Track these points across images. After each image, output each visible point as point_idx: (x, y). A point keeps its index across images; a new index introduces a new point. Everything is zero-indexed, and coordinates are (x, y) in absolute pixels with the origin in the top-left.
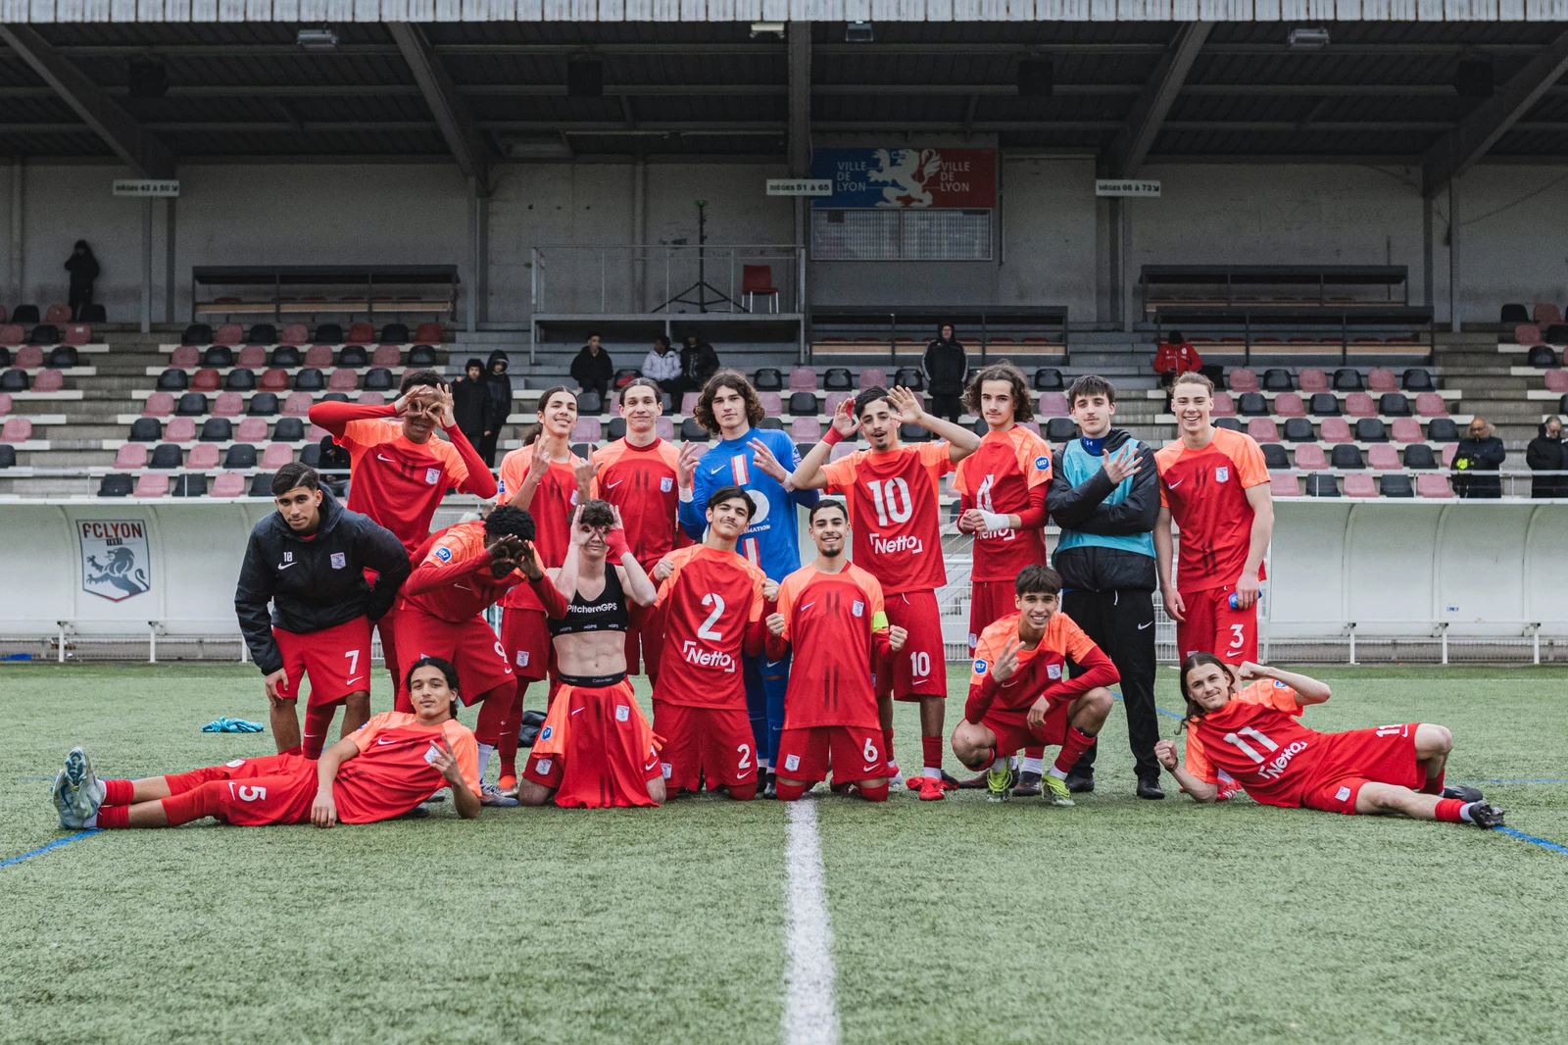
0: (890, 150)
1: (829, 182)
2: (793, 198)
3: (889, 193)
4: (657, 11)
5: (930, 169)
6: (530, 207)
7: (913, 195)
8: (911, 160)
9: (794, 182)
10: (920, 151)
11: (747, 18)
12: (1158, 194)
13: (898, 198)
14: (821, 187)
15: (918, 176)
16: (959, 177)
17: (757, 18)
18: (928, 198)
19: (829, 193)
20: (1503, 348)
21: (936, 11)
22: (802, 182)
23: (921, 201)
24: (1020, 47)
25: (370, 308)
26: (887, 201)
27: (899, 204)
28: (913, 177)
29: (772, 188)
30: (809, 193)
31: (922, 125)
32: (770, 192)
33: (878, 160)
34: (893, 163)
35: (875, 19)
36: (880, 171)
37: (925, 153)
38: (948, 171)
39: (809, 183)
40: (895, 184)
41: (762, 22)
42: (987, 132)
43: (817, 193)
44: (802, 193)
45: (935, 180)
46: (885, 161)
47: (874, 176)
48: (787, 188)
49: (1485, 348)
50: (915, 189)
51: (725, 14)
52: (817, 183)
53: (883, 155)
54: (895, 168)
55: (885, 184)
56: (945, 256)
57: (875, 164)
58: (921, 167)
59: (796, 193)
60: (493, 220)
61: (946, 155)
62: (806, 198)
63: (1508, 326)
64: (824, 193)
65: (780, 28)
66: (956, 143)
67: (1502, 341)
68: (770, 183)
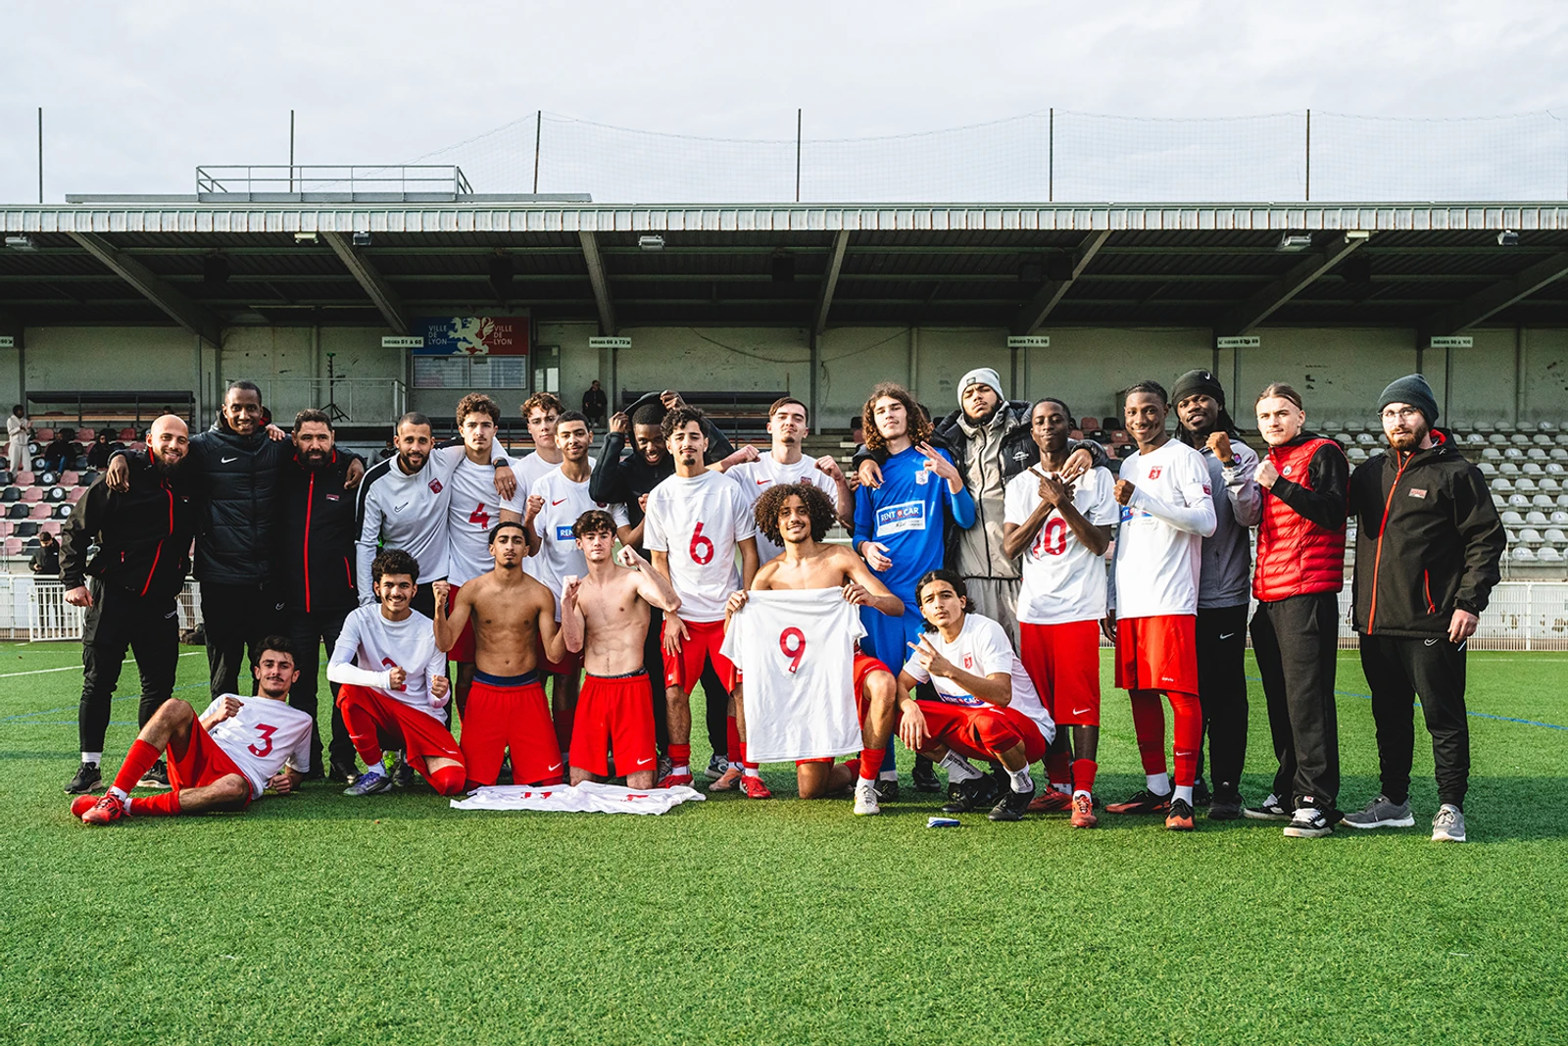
0: (461, 318)
1: (422, 339)
2: (399, 348)
3: (460, 345)
4: (234, 225)
5: (487, 330)
6: (247, 355)
7: (477, 347)
8: (475, 324)
9: (400, 339)
10: (481, 319)
11: (291, 230)
12: (629, 346)
13: (467, 349)
14: (416, 342)
15: (480, 335)
16: (506, 335)
17: (298, 230)
18: (486, 349)
19: (422, 345)
20: (843, 445)
21: (411, 224)
22: (404, 338)
23: (481, 351)
24: (490, 249)
25: (138, 418)
26: (460, 351)
27: (467, 353)
28: (477, 335)
29: (386, 342)
30: (409, 345)
31: (481, 302)
32: (384, 345)
33: (455, 324)
34: (464, 326)
35: (372, 230)
36: (456, 331)
37: (484, 320)
38: (498, 331)
39: (409, 339)
40: (465, 340)
41: (300, 232)
42: (524, 306)
43: (414, 345)
44: (404, 345)
45: (490, 337)
46: (459, 326)
47: (452, 334)
48: (395, 342)
49: (832, 444)
50: (477, 343)
51: (277, 227)
52: (414, 339)
53: (457, 321)
54: (465, 329)
55: (459, 340)
56: (502, 386)
57: (452, 327)
58: (482, 328)
59: (400, 345)
60: (224, 363)
61: (497, 321)
62: (408, 349)
63: (852, 431)
64: (418, 346)
65: (313, 236)
66: (506, 314)
67: (845, 440)
68: (384, 339)
